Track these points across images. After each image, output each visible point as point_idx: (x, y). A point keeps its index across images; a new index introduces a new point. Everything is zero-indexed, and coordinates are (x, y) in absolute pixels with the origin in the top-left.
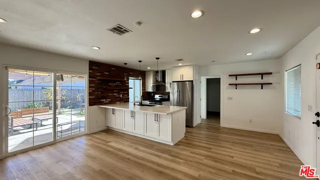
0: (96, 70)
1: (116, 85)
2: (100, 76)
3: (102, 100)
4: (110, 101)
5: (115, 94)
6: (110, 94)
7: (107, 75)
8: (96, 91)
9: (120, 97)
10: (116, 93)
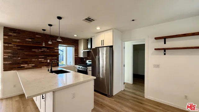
0: (14, 36)
1: (42, 51)
2: (19, 42)
3: (22, 65)
4: (33, 66)
5: (39, 60)
6: (33, 60)
7: (29, 41)
8: (14, 57)
9: (47, 62)
10: (42, 58)
